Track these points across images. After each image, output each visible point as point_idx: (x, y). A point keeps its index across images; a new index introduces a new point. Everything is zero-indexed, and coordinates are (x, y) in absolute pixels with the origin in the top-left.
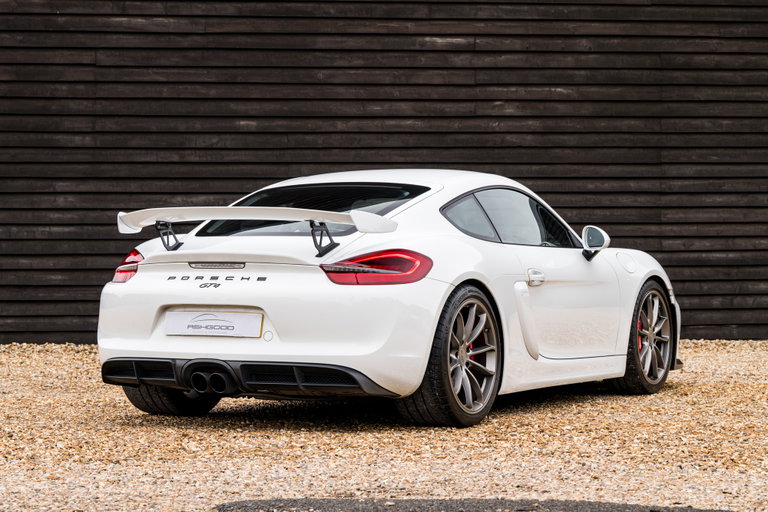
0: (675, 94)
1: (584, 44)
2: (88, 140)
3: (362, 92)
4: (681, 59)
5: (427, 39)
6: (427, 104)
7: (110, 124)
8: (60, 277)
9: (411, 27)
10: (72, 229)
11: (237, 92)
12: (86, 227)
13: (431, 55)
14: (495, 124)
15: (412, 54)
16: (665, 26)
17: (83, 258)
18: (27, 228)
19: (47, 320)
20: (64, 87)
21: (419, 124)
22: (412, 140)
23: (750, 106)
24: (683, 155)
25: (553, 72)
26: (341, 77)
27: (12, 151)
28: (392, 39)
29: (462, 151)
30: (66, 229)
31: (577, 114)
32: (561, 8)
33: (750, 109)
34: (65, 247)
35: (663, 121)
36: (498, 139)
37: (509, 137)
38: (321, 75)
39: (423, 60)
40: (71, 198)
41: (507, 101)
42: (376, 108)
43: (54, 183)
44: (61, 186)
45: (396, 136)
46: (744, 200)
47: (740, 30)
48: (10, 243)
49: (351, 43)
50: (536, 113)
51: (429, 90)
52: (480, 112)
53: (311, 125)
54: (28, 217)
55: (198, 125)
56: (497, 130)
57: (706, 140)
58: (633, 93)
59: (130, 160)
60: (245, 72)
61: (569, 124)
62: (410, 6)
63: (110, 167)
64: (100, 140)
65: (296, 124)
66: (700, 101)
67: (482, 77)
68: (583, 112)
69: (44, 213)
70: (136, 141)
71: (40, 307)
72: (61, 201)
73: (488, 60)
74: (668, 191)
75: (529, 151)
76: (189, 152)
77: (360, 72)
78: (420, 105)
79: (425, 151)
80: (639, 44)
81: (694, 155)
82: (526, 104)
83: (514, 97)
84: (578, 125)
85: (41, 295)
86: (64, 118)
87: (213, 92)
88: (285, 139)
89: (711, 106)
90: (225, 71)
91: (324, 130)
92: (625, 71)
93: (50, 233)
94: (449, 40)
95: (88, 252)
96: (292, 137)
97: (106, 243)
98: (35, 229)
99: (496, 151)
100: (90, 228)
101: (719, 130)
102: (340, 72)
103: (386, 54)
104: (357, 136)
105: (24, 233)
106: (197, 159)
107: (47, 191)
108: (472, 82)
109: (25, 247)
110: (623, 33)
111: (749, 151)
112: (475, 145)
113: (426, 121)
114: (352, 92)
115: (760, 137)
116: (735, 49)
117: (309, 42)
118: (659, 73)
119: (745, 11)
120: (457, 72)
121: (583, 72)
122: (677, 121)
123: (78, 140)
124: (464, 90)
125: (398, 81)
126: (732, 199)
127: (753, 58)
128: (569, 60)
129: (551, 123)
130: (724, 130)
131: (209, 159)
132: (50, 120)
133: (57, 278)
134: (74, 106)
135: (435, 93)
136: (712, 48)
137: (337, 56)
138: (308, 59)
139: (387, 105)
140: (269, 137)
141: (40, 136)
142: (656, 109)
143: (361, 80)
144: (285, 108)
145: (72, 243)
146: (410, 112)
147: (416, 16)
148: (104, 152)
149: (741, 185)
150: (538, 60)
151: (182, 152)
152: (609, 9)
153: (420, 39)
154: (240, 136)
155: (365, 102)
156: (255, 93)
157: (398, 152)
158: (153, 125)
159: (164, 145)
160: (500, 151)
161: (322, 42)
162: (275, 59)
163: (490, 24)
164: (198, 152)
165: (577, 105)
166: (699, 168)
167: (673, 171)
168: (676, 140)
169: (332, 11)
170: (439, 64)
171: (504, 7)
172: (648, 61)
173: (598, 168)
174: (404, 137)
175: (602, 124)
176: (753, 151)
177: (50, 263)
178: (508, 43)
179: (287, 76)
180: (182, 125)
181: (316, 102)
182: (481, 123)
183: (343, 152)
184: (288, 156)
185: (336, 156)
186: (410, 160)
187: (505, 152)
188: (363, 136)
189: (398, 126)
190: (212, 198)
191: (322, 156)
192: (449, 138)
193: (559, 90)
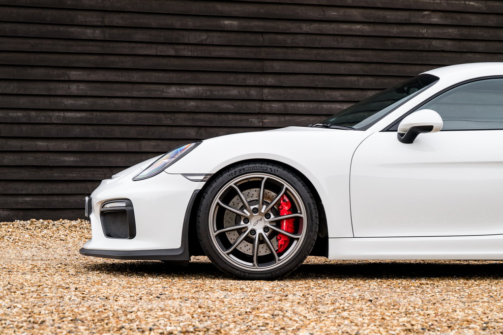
2: (98, 33)
6: (373, 11)
7: (117, 19)
8: (72, 159)
10: (83, 114)
12: (95, 113)
14: (424, 31)
17: (93, 142)
18: (44, 113)
19: (60, 199)
21: (366, 28)
22: (360, 42)
27: (32, 41)
29: (398, 53)
30: (78, 115)
31: (485, 24)
34: (77, 131)
36: (425, 44)
37: (434, 42)
40: (82, 86)
41: (434, 11)
42: (333, 13)
43: (68, 72)
44: (74, 74)
45: (348, 39)
48: (30, 126)
50: (455, 22)
52: (413, 20)
53: (282, 26)
54: (44, 102)
55: (190, 23)
56: (426, 35)
59: (134, 53)
61: (479, 33)
63: (116, 59)
64: (108, 34)
65: (270, 24)
68: (490, 23)
69: (59, 100)
70: (139, 36)
71: (54, 186)
72: (74, 88)
76: (181, 47)
78: (368, 11)
79: (370, 53)
82: (447, 14)
83: (439, 8)
84: (485, 34)
85: (56, 175)
86: (78, 12)
88: (260, 38)
91: (292, 31)
93: (64, 118)
95: (98, 136)
96: (267, 37)
97: (113, 127)
98: (51, 114)
99: (425, 54)
100: (99, 114)
104: (318, 38)
105: (42, 117)
106: (189, 54)
107: (62, 79)
109: (42, 131)
112: (409, 48)
113: (372, 26)
123: (89, 32)
124: (401, 1)
129: (465, 31)
131: (200, 54)
132: (64, 13)
133: (70, 159)
139: (342, 11)
140: (248, 35)
141: (56, 28)
144: (262, 10)
145: (83, 128)
146: (360, 19)
148: (111, 45)
151: (177, 47)
154: (224, 34)
155: (325, 8)
157: (349, 52)
158: (153, 21)
159: (162, 40)
160: (427, 54)
164: (190, 47)
165: (485, 16)
174: (354, 39)
177: (64, 145)
180: (177, 23)
181: (285, 7)
182: (414, 30)
183: (307, 51)
184: (263, 53)
185: (302, 54)
186: (359, 59)
187: (432, 54)
188: (323, 38)
189: (350, 30)
190: (200, 88)
191: (291, 55)
192: (389, 42)
193: (471, 3)
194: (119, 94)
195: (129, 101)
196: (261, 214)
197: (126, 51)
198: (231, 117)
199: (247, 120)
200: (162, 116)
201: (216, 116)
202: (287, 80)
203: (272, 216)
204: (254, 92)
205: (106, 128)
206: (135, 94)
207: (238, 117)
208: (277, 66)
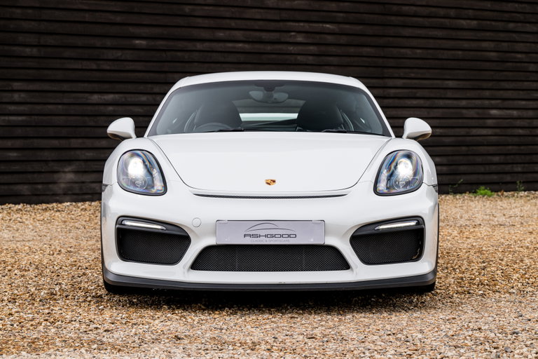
0: (392, 31)
2: (35, 51)
3: (211, 23)
4: (395, 8)
6: (252, 33)
7: (50, 40)
10: (24, 118)
11: (135, 19)
12: (33, 117)
14: (291, 48)
17: (32, 140)
19: (6, 187)
20: (19, 11)
21: (247, 46)
22: (242, 58)
23: (431, 41)
24: (396, 73)
25: (325, 14)
26: (199, 11)
30: (20, 118)
31: (338, 43)
33: (431, 43)
34: (19, 131)
35: (386, 49)
36: (293, 58)
37: (299, 58)
38: (187, 9)
40: (23, 95)
41: (299, 32)
42: (221, 34)
43: (12, 83)
44: (16, 85)
45: (233, 55)
46: (428, 103)
50: (315, 41)
51: (253, 23)
52: (283, 40)
53: (181, 45)
55: (109, 42)
56: (293, 52)
57: (408, 63)
58: (369, 30)
59: (64, 67)
61: (333, 50)
63: (49, 72)
64: (43, 52)
65: (171, 43)
66: (406, 37)
67: (284, 15)
68: (342, 42)
69: (4, 106)
70: (68, 53)
72: (16, 97)
73: (288, 4)
74: (387, 96)
76: (101, 62)
77: (211, 8)
78: (247, 33)
81: (402, 72)
82: (309, 35)
83: (303, 30)
84: (338, 50)
86: (19, 34)
87: (119, 19)
88: (164, 54)
89: (410, 40)
91: (189, 49)
92: (365, 15)
93: (9, 121)
95: (36, 135)
96: (169, 54)
97: (47, 128)
100: (36, 117)
101: (415, 56)
102: (199, 8)
104: (209, 54)
106: (108, 68)
107: (7, 89)
108: (278, 18)
111: (431, 71)
113: (251, 44)
114: (206, 22)
115: (436, 62)
116: (424, 3)
118: (383, 17)
120: (270, 11)
121: (341, 15)
122: (393, 49)
124: (273, 24)
125: (234, 16)
126: (421, 102)
127: (433, 9)
128: (333, 6)
129: (323, 48)
130: (418, 56)
131: (116, 68)
132: (9, 35)
133: (13, 155)
134: (26, 25)
135: (257, 25)
139: (228, 32)
140: (154, 52)
142: (381, 41)
143: (212, 14)
144: (165, 32)
145: (24, 129)
146: (242, 38)
148: (46, 61)
149: (426, 93)
151: (98, 62)
154: (136, 52)
155: (214, 30)
156: (146, 20)
158: (80, 41)
159: (86, 56)
164: (109, 62)
165: (338, 36)
166: (405, 81)
167: (390, 82)
168: (392, 62)
170: (259, 5)
172: (378, 8)
174: (238, 55)
175: (352, 50)
177: (9, 143)
180: (98, 42)
181: (183, 29)
182: (283, 47)
184: (166, 67)
188: (213, 54)
189: (234, 48)
190: (117, 96)
192: (264, 57)
193: (328, 26)
194: (52, 101)
195: (60, 107)
197: (58, 66)
200: (86, 118)
205: (42, 129)
206: (65, 101)
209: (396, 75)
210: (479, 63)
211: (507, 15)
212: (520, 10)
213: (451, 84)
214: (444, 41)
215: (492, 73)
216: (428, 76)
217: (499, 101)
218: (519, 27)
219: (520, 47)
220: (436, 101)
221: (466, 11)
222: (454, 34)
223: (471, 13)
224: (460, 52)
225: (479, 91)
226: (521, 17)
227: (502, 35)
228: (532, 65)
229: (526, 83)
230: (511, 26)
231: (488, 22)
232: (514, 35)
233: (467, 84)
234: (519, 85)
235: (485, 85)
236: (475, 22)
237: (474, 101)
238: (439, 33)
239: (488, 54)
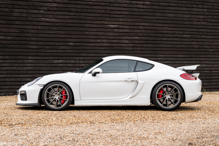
0: (159, 39)
1: (141, 27)
2: (36, 47)
3: (96, 37)
4: (160, 31)
5: (109, 25)
6: (109, 40)
7: (41, 43)
8: (29, 79)
9: (106, 22)
10: (32, 68)
11: (69, 36)
12: (35, 67)
13: (110, 29)
15: (106, 29)
16: (157, 24)
18: (22, 68)
20: (30, 34)
21: (108, 44)
22: (106, 48)
24: (161, 52)
25: (135, 34)
26: (91, 33)
27: (18, 49)
28: (102, 25)
30: (31, 68)
32: (137, 19)
33: (174, 43)
34: (30, 72)
35: (157, 45)
36: (124, 48)
37: (126, 48)
38: (87, 33)
39: (108, 30)
40: (32, 61)
41: (126, 40)
42: (99, 41)
43: (28, 57)
44: (30, 58)
45: (103, 47)
47: (172, 25)
48: (18, 71)
49: (93, 26)
50: (132, 42)
51: (110, 37)
52: (120, 42)
53: (85, 44)
54: (22, 65)
55: (60, 44)
56: (124, 46)
57: (165, 49)
58: (151, 39)
59: (45, 52)
60: (71, 32)
61: (138, 45)
62: (106, 18)
63: (41, 53)
64: (38, 47)
65: (82, 44)
66: (164, 41)
67: (121, 34)
68: (141, 43)
69: (26, 64)
70: (47, 47)
72: (30, 61)
73: (122, 31)
74: (158, 60)
75: (130, 51)
76: (58, 50)
77: (95, 32)
78: (108, 40)
80: (152, 28)
81: (163, 52)
82: (130, 40)
83: (127, 39)
84: (140, 45)
86: (30, 42)
87: (64, 36)
88: (79, 47)
89: (166, 42)
90: (66, 31)
91: (88, 45)
92: (149, 34)
93: (27, 69)
94: (114, 26)
95: (36, 73)
96: (81, 47)
98: (24, 68)
99: (124, 51)
101: (168, 47)
102: (91, 32)
103: (101, 29)
104: (95, 47)
105: (21, 69)
106: (60, 52)
107: (26, 59)
108: (119, 35)
109: (21, 72)
110: (149, 25)
112: (119, 49)
114: (94, 37)
116: (171, 29)
117: (84, 25)
118: (156, 34)
119: (173, 21)
120: (116, 33)
121: (141, 34)
122: (159, 45)
123: (33, 47)
124: (117, 37)
125: (103, 35)
127: (174, 31)
128: (138, 31)
129: (135, 45)
130: (169, 47)
131: (63, 52)
132: (27, 42)
134: (33, 39)
135: (111, 38)
136: (166, 29)
137: (90, 28)
138: (84, 29)
139: (101, 40)
140: (76, 47)
141: (25, 46)
142: (155, 42)
143: (96, 34)
144: (79, 40)
145: (32, 71)
146: (106, 42)
147: (107, 20)
148: (39, 50)
149: (172, 59)
150: (132, 31)
151: (57, 50)
152: (146, 20)
153: (108, 25)
154: (69, 47)
155: (96, 39)
156: (73, 36)
157: (103, 51)
158: (50, 44)
159: (53, 48)
161: (87, 25)
162: (77, 29)
163: (122, 22)
164: (60, 50)
165: (140, 41)
166: (164, 55)
167: (159, 56)
168: (159, 49)
169: (89, 18)
170: (112, 31)
171: (125, 19)
172: (154, 31)
173: (144, 55)
174: (104, 47)
175: (145, 45)
176: (174, 52)
177: (27, 76)
178: (126, 27)
179: (80, 33)
180: (57, 44)
181: (86, 39)
182: (120, 45)
183: (92, 50)
184: (80, 51)
185: (90, 51)
186: (106, 52)
187: (125, 51)
188: (96, 47)
189: (103, 45)
190: (63, 61)
191: (87, 51)
192: (114, 48)
193: (136, 37)
194: (41, 62)
195: (44, 64)
196: (57, 94)
197: (44, 51)
198: (71, 68)
199: (76, 69)
200: (53, 68)
201: (68, 68)
202: (86, 58)
203: (60, 95)
204: (77, 61)
205: (38, 71)
206: (46, 62)
207: (73, 68)
208: (84, 55)
209: (161, 53)
210: (191, 49)
211: (201, 33)
212: (206, 31)
213: (181, 56)
214: (178, 42)
215: (196, 52)
216: (172, 53)
217: (198, 62)
218: (206, 37)
219: (206, 43)
220: (175, 62)
221: (186, 32)
222: (181, 39)
223: (188, 32)
224: (184, 46)
225: (191, 58)
226: (206, 33)
227: (200, 40)
228: (211, 49)
229: (208, 55)
230: (203, 36)
231: (194, 35)
232: (204, 40)
233: (187, 56)
234: (206, 56)
235: (193, 56)
236: (189, 35)
237: (189, 62)
238: (176, 39)
239: (194, 46)
